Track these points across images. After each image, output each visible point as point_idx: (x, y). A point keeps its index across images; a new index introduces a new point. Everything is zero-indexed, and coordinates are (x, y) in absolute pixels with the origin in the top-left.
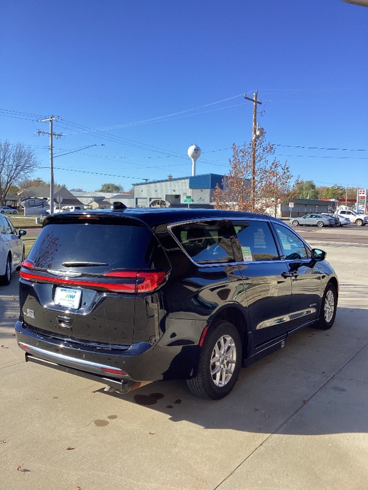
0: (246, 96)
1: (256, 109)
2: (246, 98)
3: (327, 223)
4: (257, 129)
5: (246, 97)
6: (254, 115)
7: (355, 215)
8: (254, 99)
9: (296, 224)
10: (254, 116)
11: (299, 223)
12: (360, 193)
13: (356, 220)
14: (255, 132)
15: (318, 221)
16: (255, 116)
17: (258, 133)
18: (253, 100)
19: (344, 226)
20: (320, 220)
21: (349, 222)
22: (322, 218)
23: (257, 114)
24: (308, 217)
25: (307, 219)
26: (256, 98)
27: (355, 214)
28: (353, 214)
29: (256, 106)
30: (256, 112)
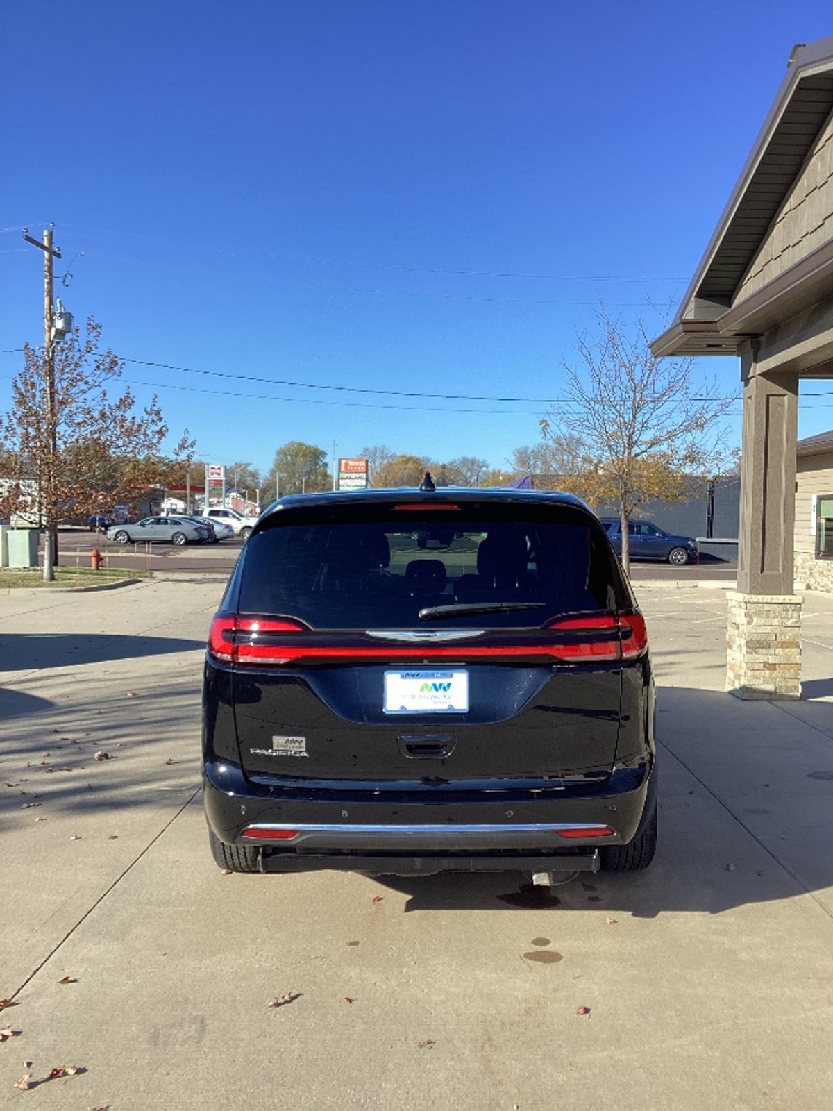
0: (27, 234)
1: (50, 267)
2: (28, 239)
3: (193, 535)
4: (58, 315)
5: (27, 236)
6: (46, 280)
7: (238, 518)
8: (46, 243)
9: (124, 540)
10: (48, 283)
11: (131, 537)
12: (213, 474)
13: (241, 531)
14: (52, 321)
15: (173, 531)
16: (50, 283)
17: (59, 324)
18: (43, 247)
19: (220, 542)
20: (177, 529)
21: (231, 533)
22: (180, 526)
23: (54, 280)
24: (149, 522)
25: (148, 527)
26: (51, 242)
27: (238, 516)
28: (234, 516)
29: (50, 260)
30: (51, 274)
